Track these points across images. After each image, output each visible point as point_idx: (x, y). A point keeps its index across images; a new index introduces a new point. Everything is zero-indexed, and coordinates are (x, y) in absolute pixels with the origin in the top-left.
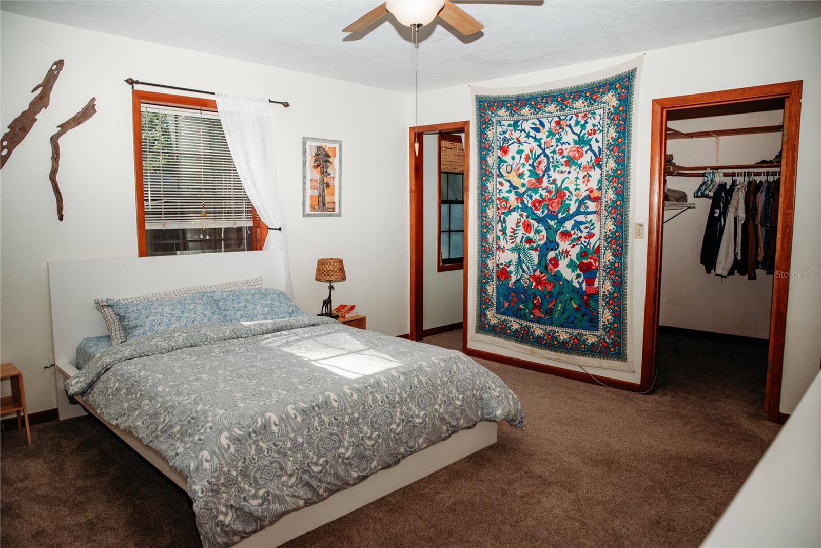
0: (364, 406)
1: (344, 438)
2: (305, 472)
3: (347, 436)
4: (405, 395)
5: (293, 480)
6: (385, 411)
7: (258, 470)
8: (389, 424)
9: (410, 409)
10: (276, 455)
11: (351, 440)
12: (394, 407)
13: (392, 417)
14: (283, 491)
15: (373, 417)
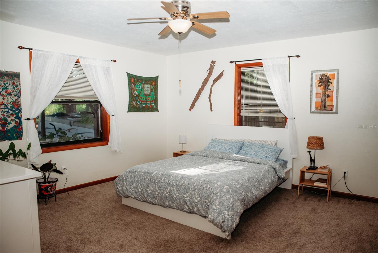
0: (160, 180)
1: (150, 186)
2: (137, 189)
3: (151, 186)
4: (175, 184)
5: (134, 189)
6: (165, 185)
7: (128, 181)
8: (164, 191)
9: (174, 190)
10: (133, 180)
11: (152, 188)
12: (169, 186)
13: (166, 189)
14: (129, 189)
15: (160, 185)
